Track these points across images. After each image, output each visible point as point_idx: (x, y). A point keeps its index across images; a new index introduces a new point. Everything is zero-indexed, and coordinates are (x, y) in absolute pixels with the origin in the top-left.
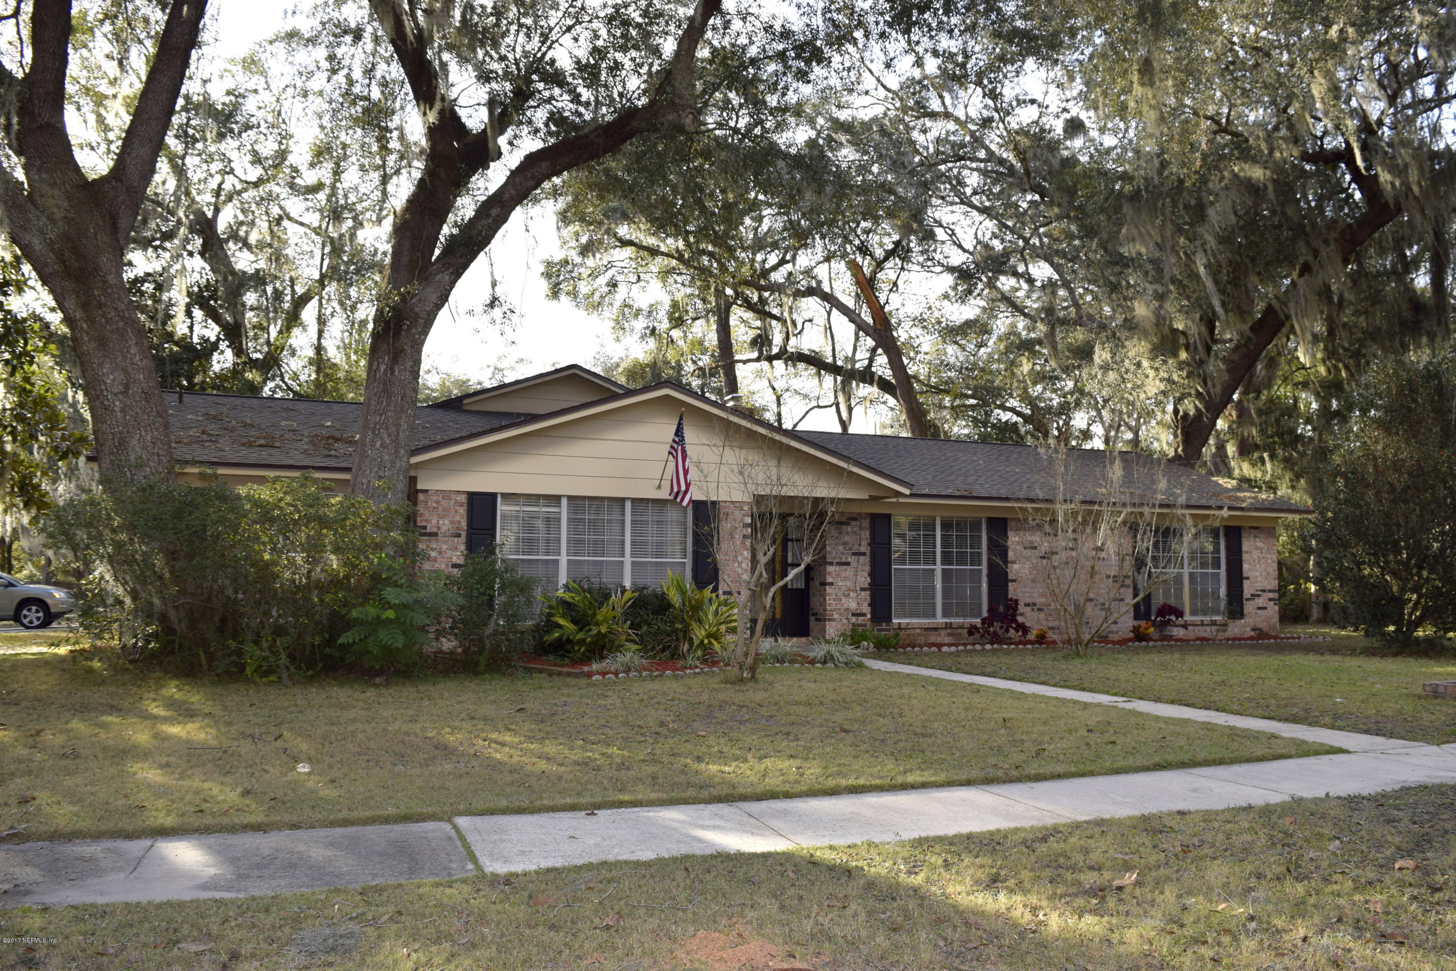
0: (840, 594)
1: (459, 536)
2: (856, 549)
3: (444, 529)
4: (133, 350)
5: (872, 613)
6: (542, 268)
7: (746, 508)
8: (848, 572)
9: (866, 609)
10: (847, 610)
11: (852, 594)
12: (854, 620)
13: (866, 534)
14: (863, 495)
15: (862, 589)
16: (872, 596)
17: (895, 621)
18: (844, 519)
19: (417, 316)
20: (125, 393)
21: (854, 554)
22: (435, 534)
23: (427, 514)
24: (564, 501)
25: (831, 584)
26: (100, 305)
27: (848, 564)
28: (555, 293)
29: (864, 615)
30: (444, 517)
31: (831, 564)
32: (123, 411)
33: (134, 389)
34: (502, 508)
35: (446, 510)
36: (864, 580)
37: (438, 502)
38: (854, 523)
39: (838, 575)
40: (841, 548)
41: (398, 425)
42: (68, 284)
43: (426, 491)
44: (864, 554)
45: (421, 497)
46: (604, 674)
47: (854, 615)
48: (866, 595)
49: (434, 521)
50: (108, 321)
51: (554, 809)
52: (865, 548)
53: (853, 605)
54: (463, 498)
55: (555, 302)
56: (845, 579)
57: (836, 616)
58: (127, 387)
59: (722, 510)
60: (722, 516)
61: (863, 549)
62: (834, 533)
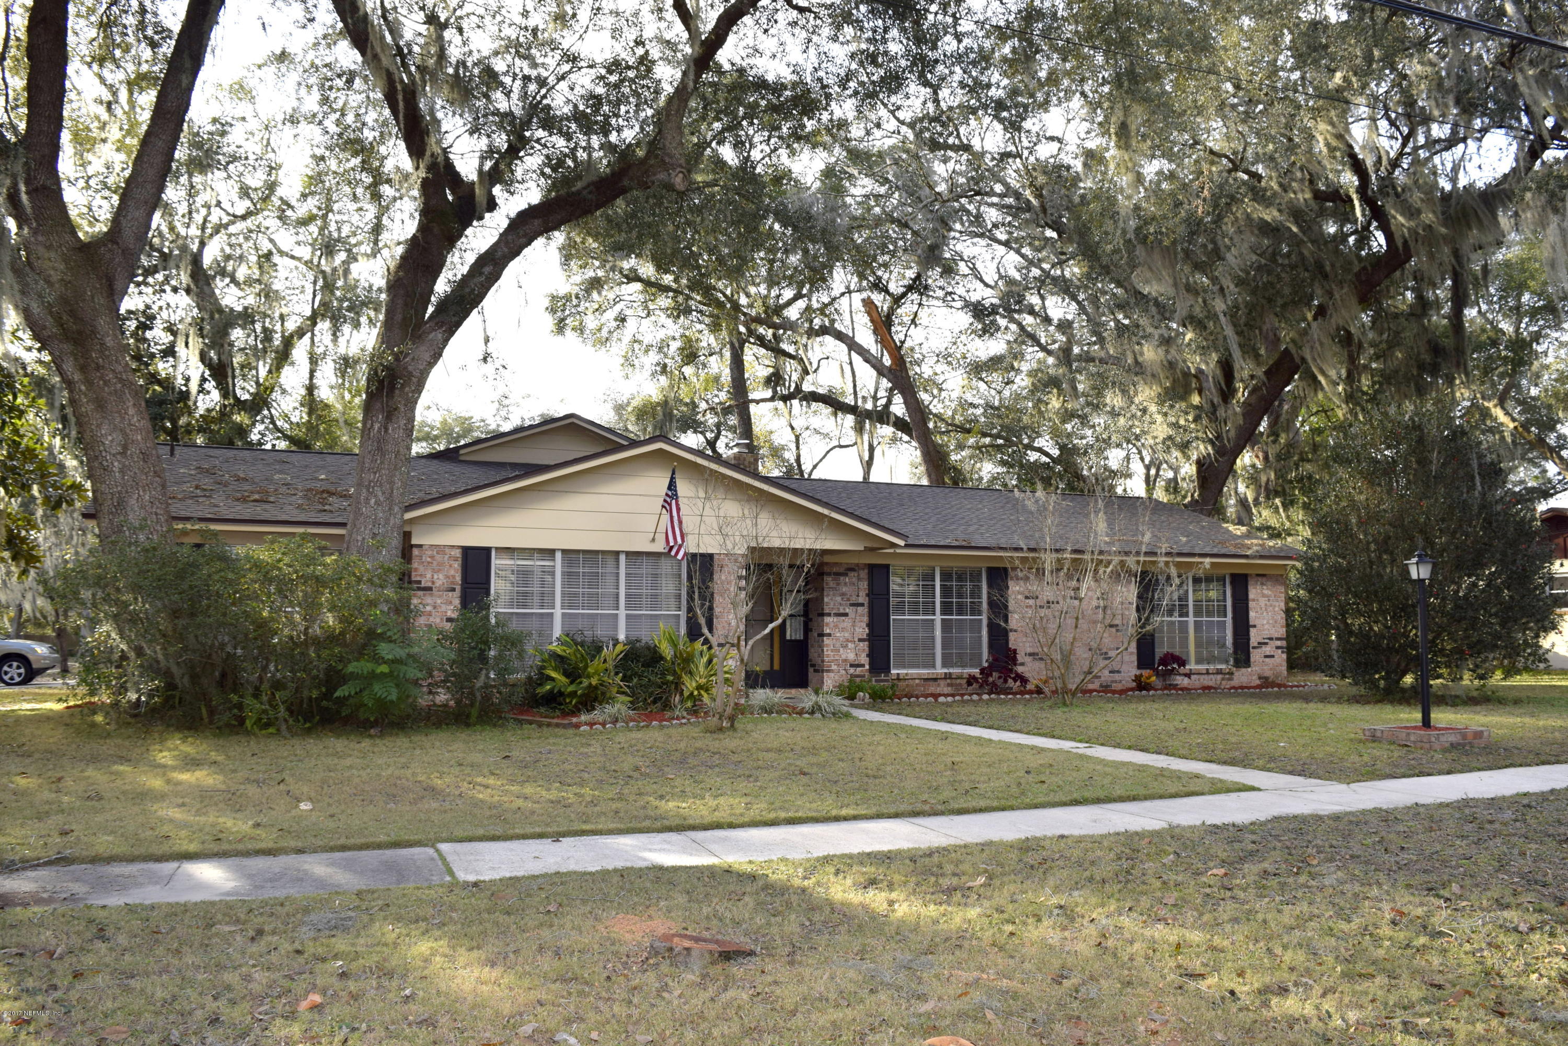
0: (838, 645)
1: (453, 590)
2: (854, 599)
3: (438, 584)
4: (131, 411)
5: (870, 664)
6: (546, 303)
7: (740, 560)
8: (846, 623)
9: (864, 660)
10: (845, 661)
11: (850, 645)
12: (852, 671)
13: (864, 585)
14: (859, 547)
15: (860, 640)
16: (871, 648)
17: (894, 671)
18: (842, 570)
19: (411, 374)
20: (123, 454)
21: (852, 605)
22: (430, 589)
23: (421, 568)
24: (558, 555)
25: (829, 635)
26: (98, 368)
27: (846, 615)
28: (560, 327)
29: (863, 666)
30: (439, 571)
31: (829, 615)
32: (122, 471)
33: (132, 450)
34: (496, 562)
35: (439, 564)
36: (862, 630)
37: (432, 557)
38: (852, 574)
39: (836, 626)
40: (839, 599)
41: (392, 483)
42: (67, 347)
43: (420, 546)
44: (862, 605)
45: (416, 552)
46: (591, 725)
47: (852, 666)
48: (864, 646)
49: (429, 576)
50: (106, 383)
51: (525, 837)
52: (863, 599)
53: (851, 656)
54: (458, 553)
55: (560, 338)
56: (843, 629)
57: (834, 667)
58: (125, 447)
59: (716, 563)
60: (716, 568)
61: (861, 600)
62: (832, 584)
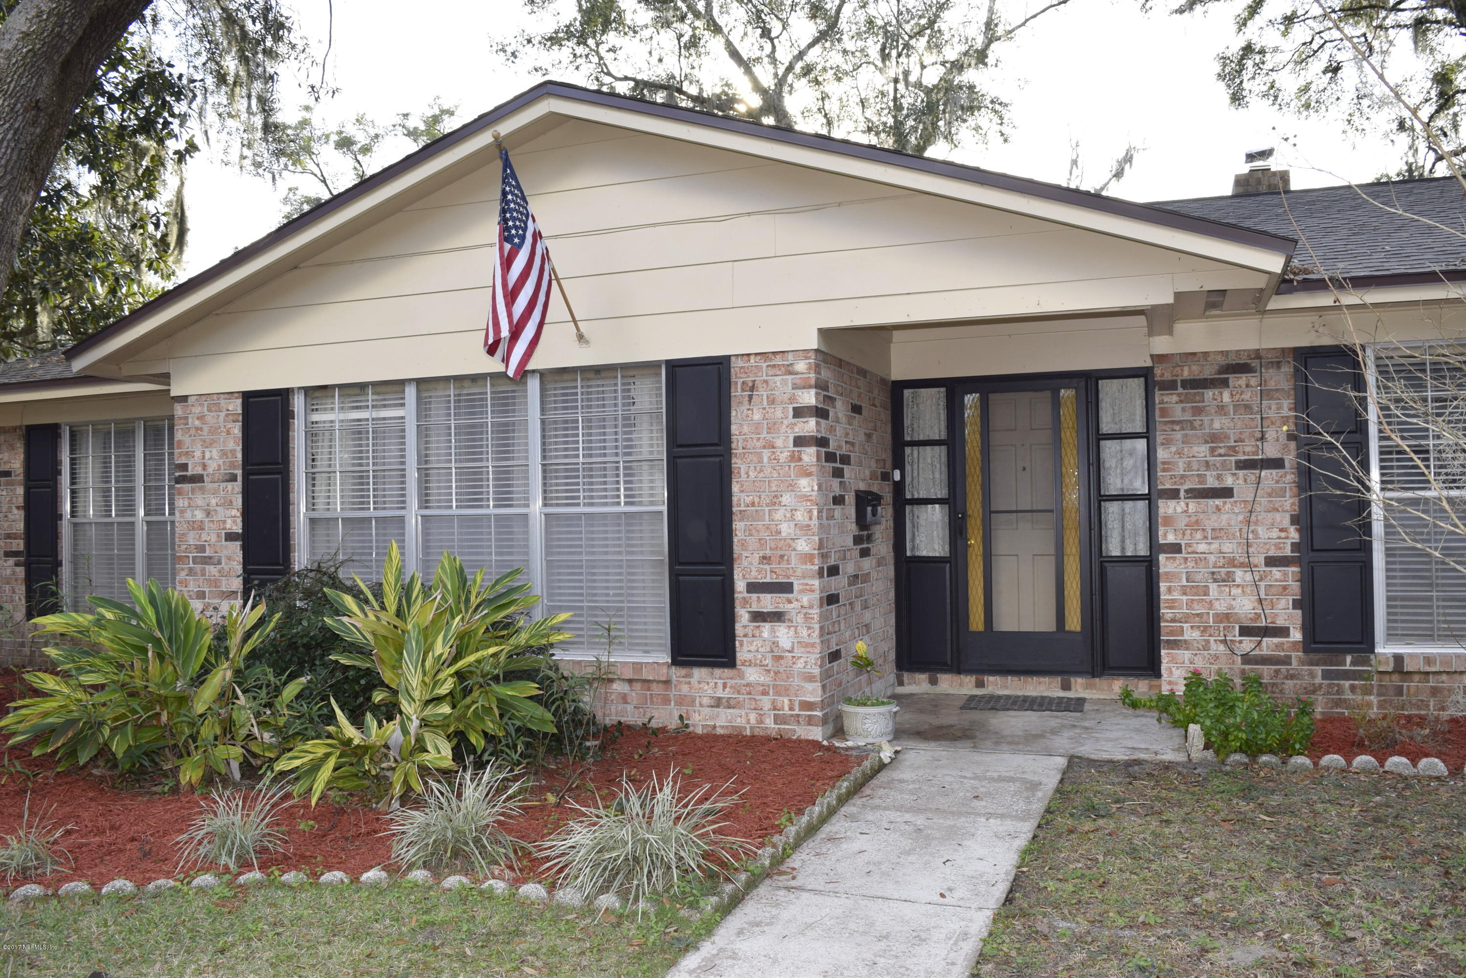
0: (1202, 574)
1: (233, 478)
2: (1248, 450)
3: (212, 467)
5: (1310, 628)
7: (801, 366)
8: (1227, 514)
9: (1287, 615)
10: (1226, 617)
11: (1240, 575)
12: (1247, 644)
13: (1281, 408)
15: (1271, 562)
16: (1309, 581)
17: (1385, 649)
18: (1208, 372)
21: (1246, 465)
22: (197, 479)
23: (187, 440)
24: (411, 392)
25: (1176, 548)
27: (1226, 493)
29: (1283, 632)
30: (212, 444)
31: (1173, 494)
34: (300, 415)
35: (214, 430)
36: (1278, 533)
37: (201, 418)
38: (1240, 382)
39: (1195, 525)
40: (1201, 450)
43: (184, 399)
44: (1277, 464)
45: (178, 410)
47: (1246, 631)
48: (1287, 577)
49: (198, 454)
52: (1278, 446)
53: (1245, 606)
54: (236, 406)
56: (1218, 533)
57: (1190, 634)
59: (738, 379)
60: (737, 392)
61: (1271, 451)
62: (1178, 412)
